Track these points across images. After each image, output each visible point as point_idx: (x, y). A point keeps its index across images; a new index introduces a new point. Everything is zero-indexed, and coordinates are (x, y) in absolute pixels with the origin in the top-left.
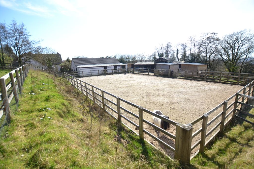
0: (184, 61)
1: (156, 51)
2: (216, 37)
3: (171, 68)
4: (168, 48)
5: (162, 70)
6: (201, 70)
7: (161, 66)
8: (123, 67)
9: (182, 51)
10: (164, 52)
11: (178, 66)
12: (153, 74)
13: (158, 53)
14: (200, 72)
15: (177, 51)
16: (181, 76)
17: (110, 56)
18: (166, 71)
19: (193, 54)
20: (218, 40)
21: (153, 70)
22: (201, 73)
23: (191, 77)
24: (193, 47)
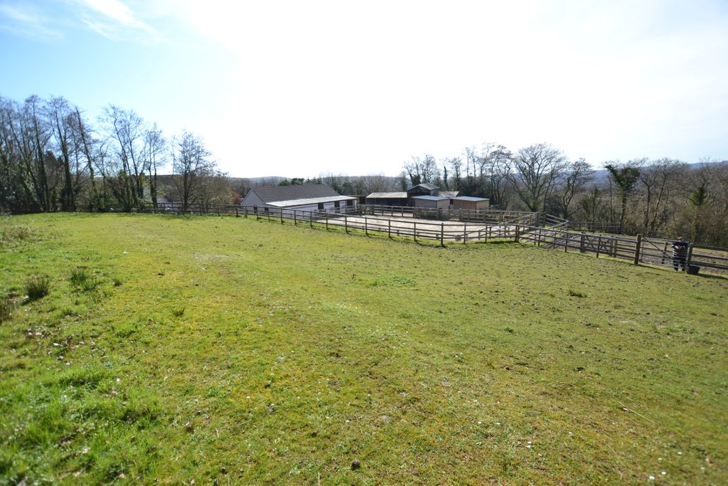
0: (456, 193)
1: (406, 171)
2: (505, 151)
3: (439, 205)
4: (428, 164)
5: (425, 210)
6: (480, 209)
7: (422, 201)
8: (349, 202)
9: (454, 171)
10: (421, 172)
11: (449, 201)
12: (411, 215)
13: (411, 176)
14: (478, 211)
15: (445, 171)
16: (455, 217)
17: (301, 178)
18: (433, 210)
19: (471, 177)
20: (508, 155)
21: (411, 209)
22: (480, 212)
23: (467, 219)
24: (471, 165)
